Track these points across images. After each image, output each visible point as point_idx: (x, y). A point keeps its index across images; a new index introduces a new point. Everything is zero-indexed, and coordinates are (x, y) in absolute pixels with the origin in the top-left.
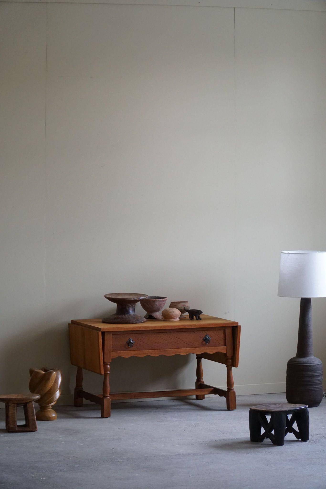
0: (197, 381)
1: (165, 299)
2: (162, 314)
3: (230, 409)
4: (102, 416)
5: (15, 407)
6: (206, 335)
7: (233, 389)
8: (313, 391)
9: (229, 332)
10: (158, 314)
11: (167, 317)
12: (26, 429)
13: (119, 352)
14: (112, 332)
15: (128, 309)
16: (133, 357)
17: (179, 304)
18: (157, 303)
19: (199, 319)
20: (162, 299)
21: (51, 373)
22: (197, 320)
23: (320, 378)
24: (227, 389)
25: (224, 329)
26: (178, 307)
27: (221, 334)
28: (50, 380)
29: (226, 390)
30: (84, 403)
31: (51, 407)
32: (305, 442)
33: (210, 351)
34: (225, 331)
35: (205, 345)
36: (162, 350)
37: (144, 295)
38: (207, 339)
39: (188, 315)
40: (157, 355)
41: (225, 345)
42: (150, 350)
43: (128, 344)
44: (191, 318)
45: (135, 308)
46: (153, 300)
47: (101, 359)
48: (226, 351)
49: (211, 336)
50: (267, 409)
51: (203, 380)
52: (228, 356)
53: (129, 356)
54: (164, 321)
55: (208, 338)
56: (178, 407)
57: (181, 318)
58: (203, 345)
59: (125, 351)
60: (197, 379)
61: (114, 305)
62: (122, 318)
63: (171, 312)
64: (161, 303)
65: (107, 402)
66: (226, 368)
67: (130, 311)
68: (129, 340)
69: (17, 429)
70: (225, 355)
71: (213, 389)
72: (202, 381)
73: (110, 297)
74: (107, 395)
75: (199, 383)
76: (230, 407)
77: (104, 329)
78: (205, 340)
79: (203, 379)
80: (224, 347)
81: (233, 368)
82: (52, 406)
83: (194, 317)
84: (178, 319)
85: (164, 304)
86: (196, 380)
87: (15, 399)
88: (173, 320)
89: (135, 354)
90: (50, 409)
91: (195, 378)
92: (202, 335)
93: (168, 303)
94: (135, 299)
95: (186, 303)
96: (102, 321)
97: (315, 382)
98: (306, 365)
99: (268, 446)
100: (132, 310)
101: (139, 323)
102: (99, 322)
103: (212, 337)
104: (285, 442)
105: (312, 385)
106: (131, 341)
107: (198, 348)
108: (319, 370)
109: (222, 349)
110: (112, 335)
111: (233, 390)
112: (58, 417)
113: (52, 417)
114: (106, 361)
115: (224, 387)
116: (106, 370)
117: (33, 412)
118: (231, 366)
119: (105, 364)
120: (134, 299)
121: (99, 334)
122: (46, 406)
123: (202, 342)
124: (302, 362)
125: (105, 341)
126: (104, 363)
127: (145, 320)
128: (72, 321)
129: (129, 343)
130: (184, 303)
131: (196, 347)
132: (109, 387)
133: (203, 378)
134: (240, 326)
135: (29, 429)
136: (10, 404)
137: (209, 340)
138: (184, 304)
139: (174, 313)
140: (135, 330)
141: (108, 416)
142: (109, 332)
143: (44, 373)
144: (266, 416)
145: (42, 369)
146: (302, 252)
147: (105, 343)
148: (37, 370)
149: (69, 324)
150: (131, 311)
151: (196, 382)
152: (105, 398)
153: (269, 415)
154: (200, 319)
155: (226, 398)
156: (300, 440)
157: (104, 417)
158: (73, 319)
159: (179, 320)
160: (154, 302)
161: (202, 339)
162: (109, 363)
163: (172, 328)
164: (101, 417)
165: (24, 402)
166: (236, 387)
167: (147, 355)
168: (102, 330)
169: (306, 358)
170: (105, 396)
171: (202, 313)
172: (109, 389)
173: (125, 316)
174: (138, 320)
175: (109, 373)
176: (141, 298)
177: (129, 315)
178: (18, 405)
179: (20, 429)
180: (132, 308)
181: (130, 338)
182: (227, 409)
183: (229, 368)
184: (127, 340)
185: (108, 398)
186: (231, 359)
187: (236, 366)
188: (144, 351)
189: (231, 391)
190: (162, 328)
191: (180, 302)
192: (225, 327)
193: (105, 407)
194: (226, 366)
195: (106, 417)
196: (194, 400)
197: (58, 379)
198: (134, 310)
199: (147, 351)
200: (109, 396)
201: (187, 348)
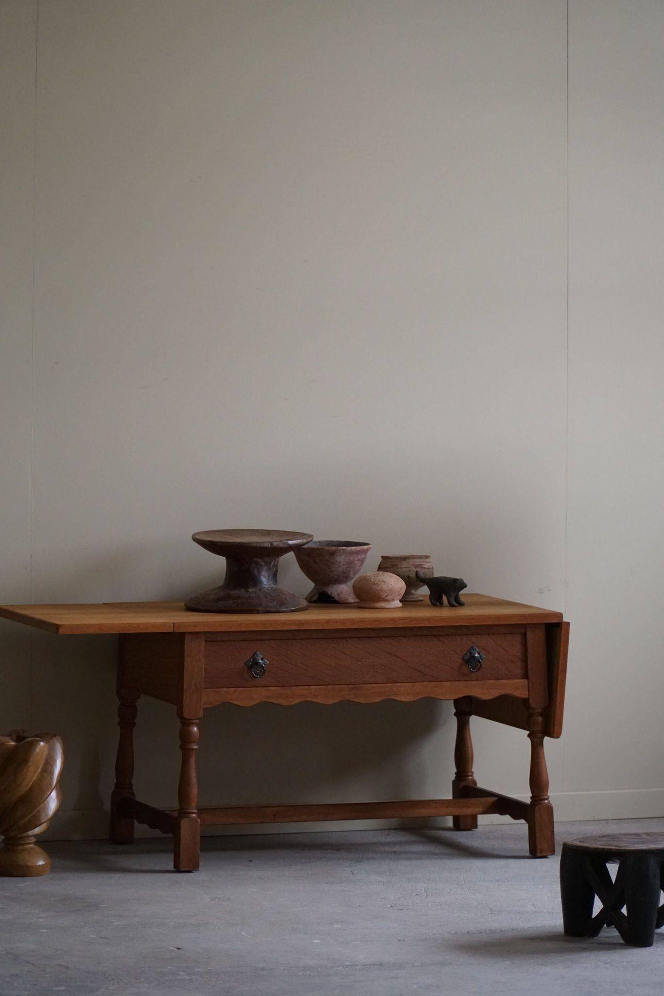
0: (456, 778)
1: (366, 547)
2: (354, 587)
3: (538, 855)
4: (175, 867)
6: (472, 646)
7: (547, 799)
9: (536, 639)
10: (344, 591)
11: (366, 597)
13: (225, 689)
14: (206, 633)
15: (256, 572)
16: (266, 707)
17: (403, 562)
18: (341, 559)
19: (457, 603)
20: (354, 547)
21: (33, 745)
22: (451, 605)
24: (531, 798)
25: (524, 632)
26: (399, 570)
27: (512, 647)
28: (30, 764)
29: (528, 801)
31: (32, 839)
33: (483, 691)
34: (524, 635)
35: (468, 675)
36: (346, 686)
37: (303, 535)
38: (474, 657)
40: (331, 702)
41: (526, 676)
42: (311, 687)
43: (250, 668)
44: (436, 600)
45: (276, 571)
46: (328, 551)
48: (527, 693)
49: (485, 650)
50: (609, 845)
51: (474, 775)
52: (534, 706)
53: (253, 703)
54: (359, 607)
55: (477, 655)
56: (397, 848)
57: (407, 601)
58: (462, 675)
59: (241, 689)
60: (456, 773)
61: (219, 563)
62: (239, 598)
63: (376, 582)
64: (351, 558)
65: (189, 828)
66: (528, 741)
67: (262, 577)
68: (253, 657)
70: (525, 702)
71: (496, 798)
72: (470, 778)
73: (209, 539)
74: (189, 809)
75: (463, 783)
76: (539, 847)
77: (182, 625)
78: (470, 661)
79: (472, 773)
80: (522, 680)
81: (547, 740)
82: (36, 837)
83: (445, 599)
84: (397, 603)
85: (362, 561)
86: (453, 777)
88: (382, 604)
89: (270, 697)
90: (32, 845)
92: (461, 647)
93: (373, 559)
94: (275, 544)
95: (422, 560)
99: (611, 946)
100: (269, 576)
101: (284, 612)
103: (489, 652)
104: (655, 937)
106: (260, 661)
107: (448, 683)
109: (517, 688)
110: (205, 641)
111: (546, 801)
112: (53, 869)
113: (36, 866)
114: (186, 716)
115: (524, 795)
118: (540, 735)
119: (185, 723)
120: (272, 544)
122: (20, 836)
123: (460, 667)
125: (186, 659)
126: (183, 718)
129: (253, 665)
130: (418, 560)
131: (443, 680)
132: (196, 786)
133: (473, 770)
134: (568, 624)
137: (480, 662)
138: (417, 563)
139: (385, 587)
140: (269, 629)
141: (192, 868)
142: (196, 634)
143: (13, 743)
144: (608, 865)
145: (9, 735)
150: (265, 580)
151: (454, 782)
152: (186, 817)
153: (614, 861)
154: (460, 604)
155: (527, 824)
157: (181, 870)
159: (400, 605)
160: (333, 554)
161: (461, 658)
162: (197, 721)
163: (374, 626)
164: (173, 869)
166: (554, 795)
167: (304, 699)
170: (184, 813)
171: (464, 586)
172: (194, 791)
173: (248, 591)
174: (282, 603)
175: (195, 747)
176: (291, 542)
177: (260, 590)
180: (269, 569)
181: (255, 653)
182: (530, 854)
183: (535, 740)
184: (248, 658)
185: (193, 817)
186: (541, 714)
187: (555, 735)
188: (295, 687)
189: (539, 804)
190: (347, 626)
191: (405, 559)
192: (525, 626)
193: (182, 842)
194: (529, 736)
195: (187, 869)
196: (449, 829)
197: (55, 761)
198: (274, 576)
199: (302, 689)
200: (195, 811)
201: (418, 683)
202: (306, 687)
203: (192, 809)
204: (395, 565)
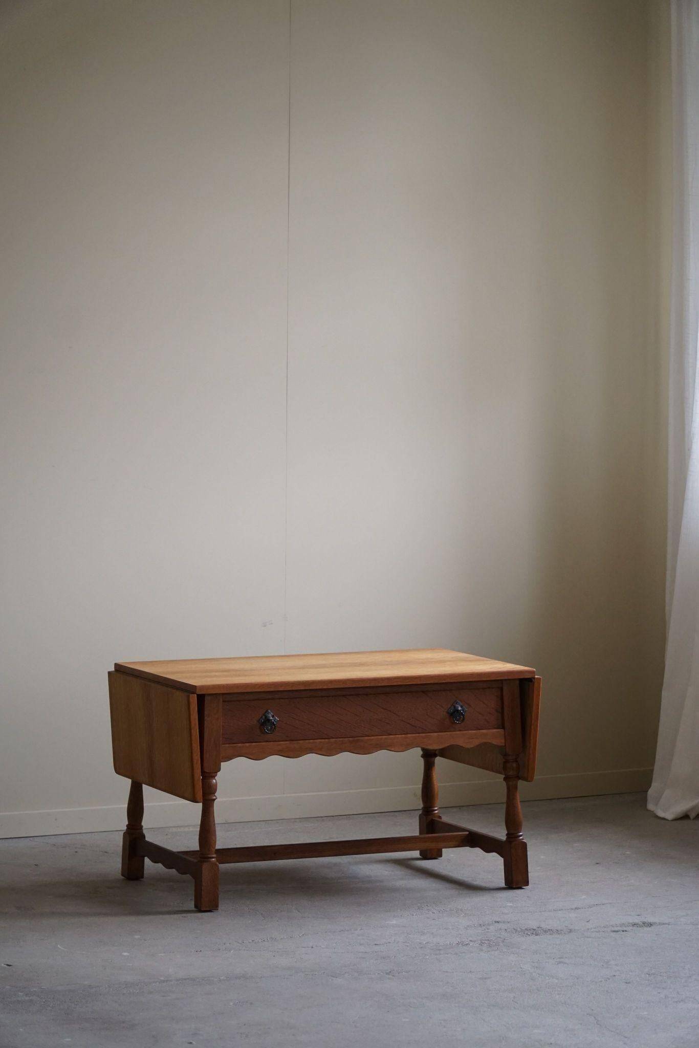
0: (422, 812)
3: (514, 887)
4: (196, 906)
6: (456, 700)
7: (521, 836)
9: (510, 692)
13: (240, 745)
14: (223, 694)
24: (507, 835)
25: (500, 686)
27: (491, 699)
29: (504, 838)
30: (147, 872)
33: (466, 740)
34: (501, 690)
35: (451, 726)
36: (346, 739)
38: (458, 710)
41: (503, 728)
42: (316, 741)
43: (263, 724)
47: (197, 763)
48: (503, 741)
49: (467, 704)
51: (438, 811)
52: (510, 753)
55: (460, 708)
58: (448, 727)
59: (254, 744)
60: (422, 808)
65: (209, 872)
66: (504, 784)
68: (264, 715)
70: (502, 749)
71: (467, 833)
72: (435, 813)
74: (209, 854)
75: (429, 818)
76: (515, 879)
77: (202, 687)
78: (454, 715)
79: (437, 808)
80: (499, 730)
81: (521, 783)
92: (445, 701)
106: (271, 718)
107: (436, 734)
109: (494, 737)
110: (223, 701)
111: (521, 838)
114: (206, 770)
115: (501, 834)
116: (207, 790)
118: (515, 779)
119: (205, 776)
121: (191, 700)
123: (445, 719)
125: (206, 718)
126: (203, 772)
128: (116, 665)
129: (265, 722)
131: (431, 731)
134: (540, 679)
137: (462, 714)
140: (281, 689)
141: (212, 907)
142: (215, 696)
147: (205, 722)
149: (109, 673)
151: (420, 815)
152: (207, 862)
155: (503, 859)
157: (204, 910)
161: (446, 711)
162: (216, 774)
163: (372, 684)
164: (194, 909)
168: (197, 691)
170: (204, 858)
181: (267, 711)
182: (506, 885)
183: (511, 783)
184: (261, 716)
185: (213, 861)
186: (516, 761)
187: (529, 779)
188: (302, 741)
189: (515, 841)
192: (502, 682)
193: (204, 884)
194: (505, 779)
195: (209, 909)
199: (309, 743)
200: (214, 856)
201: (409, 735)
202: (311, 741)
203: (212, 854)
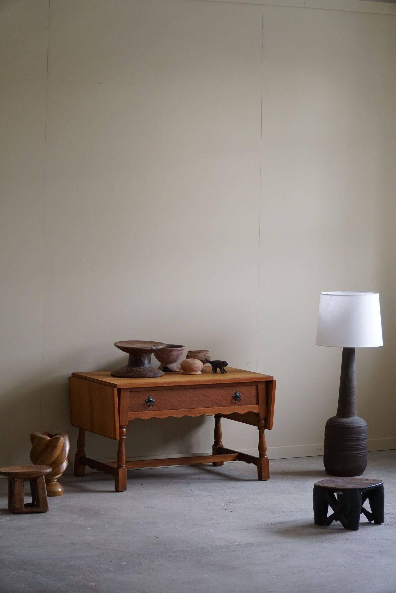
1: (184, 348)
2: (181, 365)
3: (263, 480)
4: (115, 489)
5: (22, 483)
6: (237, 391)
7: (266, 455)
8: (358, 457)
9: (261, 387)
10: (175, 366)
11: (187, 370)
12: (35, 510)
13: (137, 412)
14: (129, 388)
15: (143, 360)
16: (153, 419)
17: (199, 354)
18: (174, 353)
19: (223, 372)
20: (180, 348)
21: (58, 439)
22: (222, 373)
23: (365, 442)
25: (257, 384)
26: (198, 357)
27: (253, 390)
28: (58, 447)
29: (258, 456)
30: (86, 472)
31: (56, 480)
32: (380, 525)
33: (241, 410)
34: (257, 386)
35: (235, 404)
36: (186, 410)
37: (161, 344)
39: (210, 367)
40: (180, 416)
41: (258, 403)
42: (172, 410)
44: (215, 371)
45: (151, 359)
46: (169, 350)
47: (117, 421)
48: (258, 411)
49: (241, 393)
50: (335, 486)
52: (261, 416)
53: (148, 418)
54: (183, 374)
55: (238, 395)
57: (203, 371)
58: (233, 404)
59: (143, 412)
60: (214, 442)
61: (126, 355)
62: (137, 371)
63: (192, 363)
64: (178, 353)
65: (122, 473)
66: (258, 430)
68: (148, 398)
69: (24, 510)
70: (257, 415)
71: (238, 454)
72: (221, 444)
73: (121, 346)
74: (122, 464)
75: (218, 446)
76: (263, 476)
77: (120, 385)
78: (236, 397)
79: (222, 442)
80: (256, 405)
81: (266, 430)
82: (57, 478)
83: (218, 369)
84: (200, 372)
85: (182, 354)
86: (213, 443)
87: (23, 473)
88: (195, 373)
89: (155, 415)
90: (56, 482)
91: (212, 441)
92: (231, 392)
93: (185, 353)
94: (153, 348)
95: (206, 353)
96: (111, 374)
97: (360, 446)
98: (351, 427)
99: (338, 531)
101: (157, 377)
102: (107, 376)
103: (243, 394)
105: (357, 450)
106: (151, 400)
107: (227, 407)
108: (364, 433)
109: (254, 408)
110: (129, 392)
111: (266, 456)
112: (65, 491)
113: (59, 491)
114: (121, 424)
115: (256, 454)
116: (121, 433)
117: (44, 489)
118: (264, 428)
119: (121, 427)
120: (152, 348)
121: (115, 391)
122: (51, 478)
123: (232, 400)
124: (345, 423)
125: (121, 399)
126: (120, 425)
127: (163, 373)
128: (72, 374)
129: (148, 402)
131: (225, 406)
132: (125, 454)
133: (222, 440)
134: (276, 381)
135: (38, 510)
136: (16, 479)
137: (239, 398)
138: (205, 354)
139: (196, 365)
140: (156, 386)
141: (124, 489)
142: (125, 389)
143: (49, 438)
145: (45, 434)
146: (342, 293)
147: (121, 401)
148: (41, 436)
149: (69, 378)
150: (146, 362)
151: (213, 446)
152: (121, 468)
154: (226, 372)
155: (257, 467)
156: (373, 522)
157: (119, 491)
158: (73, 372)
159: (201, 373)
160: (171, 351)
161: (232, 396)
162: (125, 426)
163: (198, 384)
165: (34, 476)
166: (269, 454)
167: (169, 416)
168: (118, 386)
169: (349, 418)
170: (119, 466)
171: (227, 364)
172: (124, 457)
173: (140, 368)
174: (154, 374)
175: (125, 437)
176: (159, 347)
177: (145, 367)
178: (25, 479)
179: (29, 510)
180: (148, 358)
181: (149, 396)
182: (258, 478)
183: (261, 430)
184: (146, 399)
185: (124, 467)
186: (264, 420)
187: (270, 429)
188: (165, 411)
189: (263, 458)
190: (188, 384)
191: (200, 352)
192: (258, 382)
193: (120, 479)
194: (258, 429)
195: (122, 491)
196: (210, 466)
197: (66, 445)
198: (149, 362)
199: (169, 411)
200: (125, 465)
201: (215, 408)
204: (195, 355)
